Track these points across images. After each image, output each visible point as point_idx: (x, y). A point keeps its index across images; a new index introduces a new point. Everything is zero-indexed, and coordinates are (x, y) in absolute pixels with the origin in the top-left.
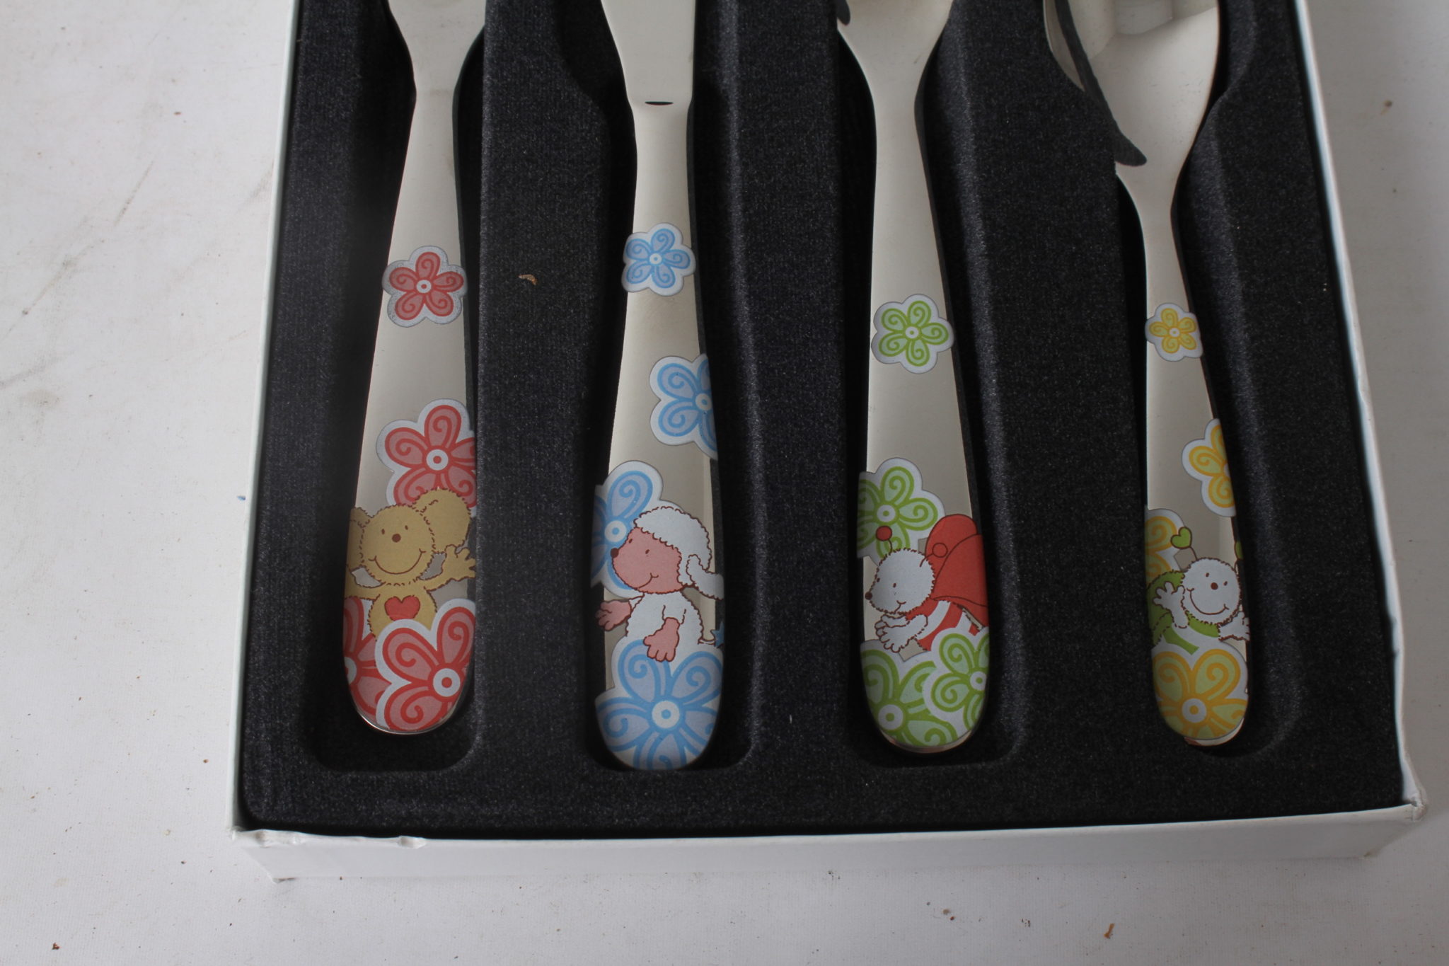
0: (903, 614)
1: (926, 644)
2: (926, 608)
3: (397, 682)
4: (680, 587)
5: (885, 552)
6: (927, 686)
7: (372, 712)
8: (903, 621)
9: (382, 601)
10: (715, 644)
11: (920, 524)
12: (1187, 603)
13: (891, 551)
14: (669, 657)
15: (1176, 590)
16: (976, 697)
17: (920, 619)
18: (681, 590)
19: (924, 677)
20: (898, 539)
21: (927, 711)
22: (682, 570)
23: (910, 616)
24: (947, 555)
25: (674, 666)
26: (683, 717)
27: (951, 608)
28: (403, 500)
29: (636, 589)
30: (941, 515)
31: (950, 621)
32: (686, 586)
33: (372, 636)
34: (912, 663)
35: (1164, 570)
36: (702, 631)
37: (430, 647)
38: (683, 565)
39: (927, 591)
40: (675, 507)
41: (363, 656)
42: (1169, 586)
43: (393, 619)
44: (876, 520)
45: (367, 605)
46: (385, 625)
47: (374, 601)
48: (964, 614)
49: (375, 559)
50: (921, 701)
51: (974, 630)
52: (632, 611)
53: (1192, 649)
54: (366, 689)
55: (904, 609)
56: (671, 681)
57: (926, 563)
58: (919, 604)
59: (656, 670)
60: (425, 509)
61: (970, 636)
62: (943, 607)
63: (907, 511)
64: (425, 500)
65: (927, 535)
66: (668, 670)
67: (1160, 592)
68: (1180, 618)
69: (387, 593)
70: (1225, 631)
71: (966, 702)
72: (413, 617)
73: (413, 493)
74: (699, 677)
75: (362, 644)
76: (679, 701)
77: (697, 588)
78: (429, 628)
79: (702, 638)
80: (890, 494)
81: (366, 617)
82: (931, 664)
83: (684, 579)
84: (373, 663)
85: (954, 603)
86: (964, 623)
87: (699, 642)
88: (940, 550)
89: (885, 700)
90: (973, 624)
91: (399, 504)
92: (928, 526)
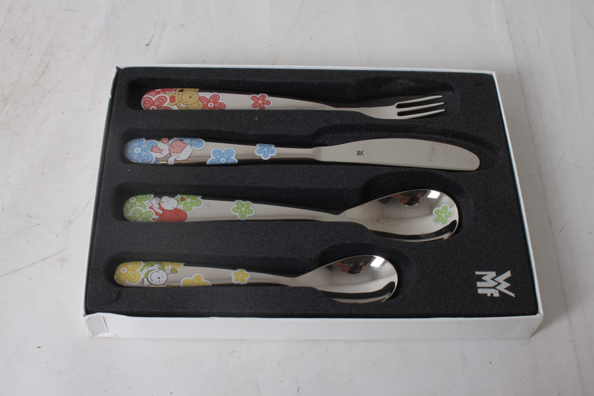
0: (160, 203)
1: (151, 208)
2: (161, 208)
3: (154, 99)
4: (171, 153)
5: (178, 199)
6: (140, 208)
7: (147, 95)
8: (158, 203)
9: (175, 95)
10: (155, 161)
11: (185, 208)
12: (155, 271)
13: (178, 201)
14: (152, 151)
15: (159, 268)
16: (135, 219)
17: (158, 206)
18: (170, 153)
19: (142, 207)
20: (181, 202)
21: (133, 207)
22: (175, 154)
23: (159, 204)
24: (175, 213)
25: (150, 152)
26: (136, 154)
27: (161, 214)
28: (200, 98)
29: (171, 144)
30: (187, 213)
31: (157, 213)
32: (171, 154)
33: (166, 93)
34: (146, 205)
35: (165, 266)
36: (158, 158)
37: (162, 105)
38: (176, 154)
39: (166, 208)
40: (192, 152)
41: (161, 92)
42: (160, 266)
43: (170, 97)
44: (187, 198)
45: (174, 92)
46: (168, 96)
47: (175, 93)
48: (158, 217)
49: (185, 93)
50: (136, 206)
51: (154, 219)
52: (165, 143)
53: (141, 271)
54: (153, 93)
55: (161, 203)
56: (146, 151)
57: (173, 208)
58: (162, 206)
59: (149, 148)
60: (198, 103)
61: (152, 218)
62: (161, 212)
63: (189, 205)
64: (200, 103)
65: (181, 209)
66: (149, 150)
67: (159, 264)
68: (150, 269)
69: (177, 96)
70: (145, 280)
71: (135, 217)
72: (170, 101)
73: (202, 100)
74: (146, 157)
75: (164, 92)
76: (140, 153)
77: (170, 157)
78: (167, 105)
79: (157, 158)
80: (194, 201)
81: (171, 92)
82: (145, 208)
83: (172, 154)
84: (159, 94)
85: (162, 214)
86: (156, 217)
87: (156, 157)
88: (177, 212)
89: (137, 198)
90: (155, 219)
91: (199, 97)
92: (184, 209)
